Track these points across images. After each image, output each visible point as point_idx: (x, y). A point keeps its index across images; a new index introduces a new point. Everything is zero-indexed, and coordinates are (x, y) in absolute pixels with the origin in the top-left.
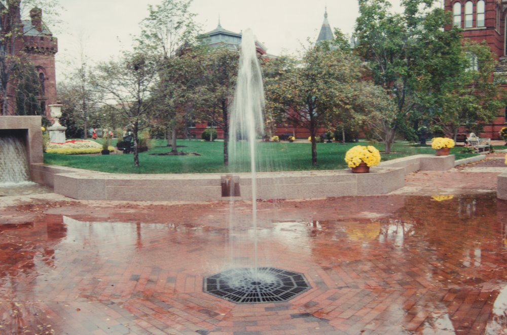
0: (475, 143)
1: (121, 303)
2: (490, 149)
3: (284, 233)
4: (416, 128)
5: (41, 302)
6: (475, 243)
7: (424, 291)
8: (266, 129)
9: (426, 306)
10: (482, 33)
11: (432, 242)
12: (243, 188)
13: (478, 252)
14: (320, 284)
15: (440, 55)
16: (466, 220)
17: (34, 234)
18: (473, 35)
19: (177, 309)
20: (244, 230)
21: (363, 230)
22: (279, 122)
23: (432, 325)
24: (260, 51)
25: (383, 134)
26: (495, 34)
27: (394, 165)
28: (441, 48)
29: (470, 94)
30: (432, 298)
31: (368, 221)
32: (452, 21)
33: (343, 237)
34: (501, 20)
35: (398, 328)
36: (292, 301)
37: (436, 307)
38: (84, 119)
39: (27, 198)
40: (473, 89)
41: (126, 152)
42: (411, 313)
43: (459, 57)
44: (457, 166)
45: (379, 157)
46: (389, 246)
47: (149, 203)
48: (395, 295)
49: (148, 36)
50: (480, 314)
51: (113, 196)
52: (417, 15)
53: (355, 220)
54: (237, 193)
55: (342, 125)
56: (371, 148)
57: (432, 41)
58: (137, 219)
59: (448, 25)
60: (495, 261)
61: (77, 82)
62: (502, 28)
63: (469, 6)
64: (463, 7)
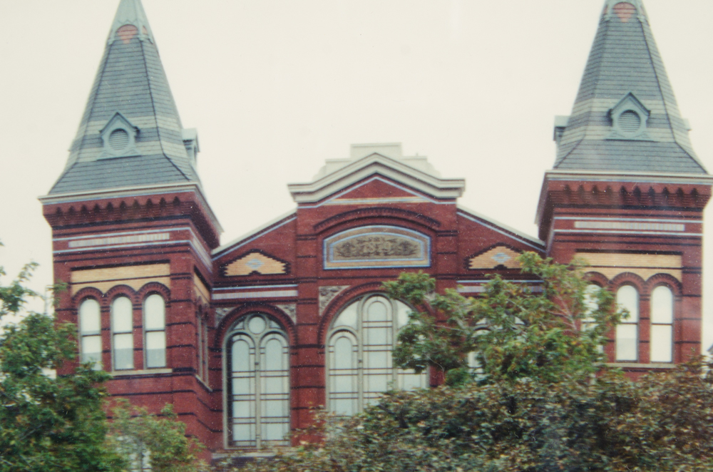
10: (162, 385)
15: (47, 443)
18: (135, 388)
26: (196, 388)
28: (49, 423)
32: (77, 351)
34: (211, 349)
43: (102, 449)
57: (26, 405)
59: (68, 360)
62: (215, 370)
63: (122, 310)
64: (106, 312)
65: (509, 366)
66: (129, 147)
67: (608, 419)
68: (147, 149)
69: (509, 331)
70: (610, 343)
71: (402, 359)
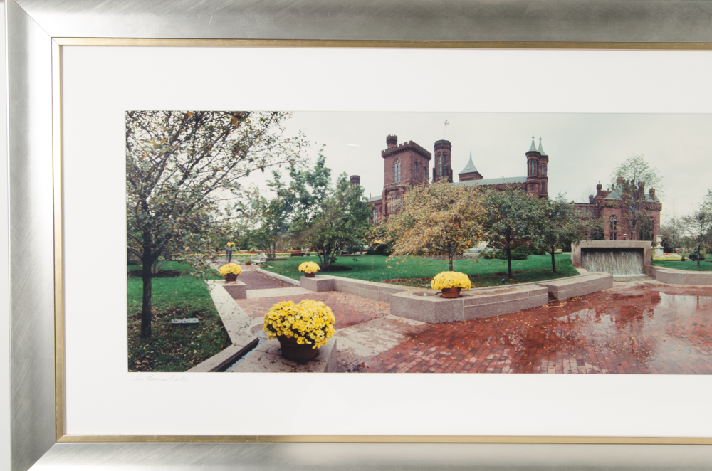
5: (645, 336)
17: (644, 301)
38: (673, 243)
39: (641, 283)
41: (693, 260)
47: (704, 286)
49: (707, 204)
51: (686, 282)
58: (697, 294)
61: (671, 225)
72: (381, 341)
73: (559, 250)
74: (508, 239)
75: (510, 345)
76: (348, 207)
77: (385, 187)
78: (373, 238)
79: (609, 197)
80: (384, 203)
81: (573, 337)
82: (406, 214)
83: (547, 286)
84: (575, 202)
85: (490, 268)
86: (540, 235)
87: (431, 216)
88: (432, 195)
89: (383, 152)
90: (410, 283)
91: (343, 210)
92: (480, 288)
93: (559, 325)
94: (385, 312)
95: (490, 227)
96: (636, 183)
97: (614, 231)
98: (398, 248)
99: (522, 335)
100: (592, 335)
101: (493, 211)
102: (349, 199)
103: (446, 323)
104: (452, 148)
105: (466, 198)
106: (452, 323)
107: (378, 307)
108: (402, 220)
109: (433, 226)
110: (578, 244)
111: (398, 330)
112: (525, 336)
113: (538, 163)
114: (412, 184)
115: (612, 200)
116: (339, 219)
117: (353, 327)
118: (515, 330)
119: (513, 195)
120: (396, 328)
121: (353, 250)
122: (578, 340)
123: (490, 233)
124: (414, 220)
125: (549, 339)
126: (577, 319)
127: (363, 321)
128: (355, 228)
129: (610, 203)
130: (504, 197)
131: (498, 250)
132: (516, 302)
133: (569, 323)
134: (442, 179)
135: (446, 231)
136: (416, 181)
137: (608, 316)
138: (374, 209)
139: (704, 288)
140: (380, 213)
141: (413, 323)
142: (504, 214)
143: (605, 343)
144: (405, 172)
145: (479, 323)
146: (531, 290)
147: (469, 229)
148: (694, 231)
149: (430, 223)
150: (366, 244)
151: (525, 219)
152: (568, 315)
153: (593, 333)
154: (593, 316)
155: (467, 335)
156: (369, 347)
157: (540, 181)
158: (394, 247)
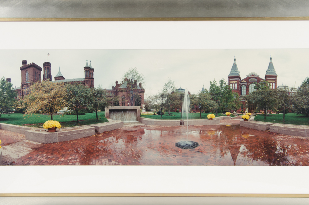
0: (235, 114)
1: (156, 149)
2: (238, 115)
3: (194, 133)
4: (223, 110)
5: (138, 149)
6: (235, 135)
7: (224, 146)
8: (190, 110)
9: (225, 150)
10: (236, 90)
11: (226, 135)
12: (185, 123)
13: (236, 138)
14: (202, 145)
15: (227, 95)
16: (233, 130)
17: (137, 133)
18: (234, 90)
19: (169, 150)
20: (185, 132)
21: (211, 132)
22: (193, 108)
23: (226, 154)
24: (189, 93)
25: (216, 111)
27: (218, 118)
28: (228, 93)
29: (234, 103)
30: (226, 148)
31: (212, 130)
33: (207, 134)
34: (240, 87)
35: (219, 155)
36: (196, 148)
37: (227, 150)
38: (150, 107)
39: (136, 125)
40: (235, 102)
41: (159, 115)
42: (221, 151)
43: (232, 95)
44: (231, 119)
45: (215, 116)
46: (217, 136)
47: (164, 126)
48: (218, 147)
49: (165, 89)
50: (237, 151)
51: (156, 124)
52: (223, 86)
53: (209, 130)
54: (183, 124)
55: (207, 109)
56: (213, 114)
57: (226, 92)
58: (161, 130)
59: (229, 88)
60: (240, 140)
61: (149, 99)
62: (240, 89)
63: (234, 84)
64: (232, 85)
65: (262, 89)
66: (234, 72)
67: (270, 93)
68: (236, 72)
69: (263, 86)
70: (270, 87)
71: (255, 88)
72: (22, 152)
73: (99, 111)
74: (77, 106)
75: (79, 153)
76: (6, 92)
77: (22, 83)
78: (17, 106)
79: (121, 87)
80: (22, 90)
81: (106, 149)
82: (31, 95)
83: (94, 126)
84: (106, 89)
85: (69, 119)
86: (91, 104)
87: (42, 96)
88: (43, 87)
89: (20, 67)
90: (34, 126)
91: (4, 93)
92: (65, 128)
93: (100, 144)
94: (23, 139)
95: (69, 101)
96: (133, 81)
97: (123, 102)
98: (28, 110)
99: (84, 149)
100: (114, 148)
101: (70, 94)
102: (6, 89)
103: (50, 143)
104: (51, 66)
105: (58, 88)
106: (53, 143)
107: (20, 137)
108: (30, 98)
109: (44, 100)
110: (108, 108)
111: (29, 147)
112: (85, 149)
113: (89, 72)
114: (34, 82)
115: (122, 88)
116: (2, 98)
117: (9, 145)
118: (80, 146)
119: (78, 86)
120: (28, 146)
121: (9, 111)
122: (109, 151)
123: (69, 103)
124: (35, 98)
125: (96, 150)
126: (108, 141)
127: (13, 143)
128: (9, 101)
129: (122, 90)
130: (74, 87)
131: (72, 111)
132: (81, 134)
133: (104, 143)
134: (47, 79)
135: (49, 103)
136: (36, 80)
137: (122, 140)
138: (17, 93)
139: (164, 127)
140: (20, 95)
141: (35, 143)
142: (75, 95)
143: (121, 152)
144: (31, 76)
145: (64, 143)
146: (87, 128)
147: (59, 102)
148: (159, 102)
149: (42, 99)
150: (14, 108)
151: (84, 97)
152: (104, 139)
153: (115, 147)
154: (115, 139)
155: (59, 149)
156: (17, 154)
157: (91, 80)
158: (26, 110)
